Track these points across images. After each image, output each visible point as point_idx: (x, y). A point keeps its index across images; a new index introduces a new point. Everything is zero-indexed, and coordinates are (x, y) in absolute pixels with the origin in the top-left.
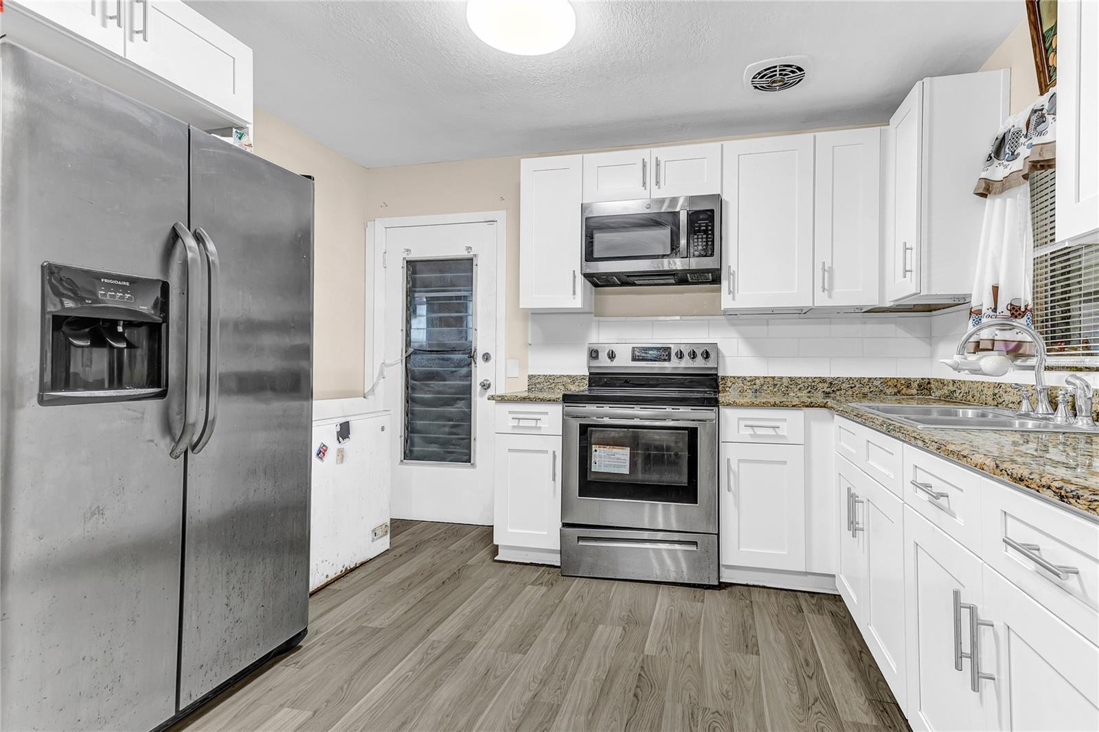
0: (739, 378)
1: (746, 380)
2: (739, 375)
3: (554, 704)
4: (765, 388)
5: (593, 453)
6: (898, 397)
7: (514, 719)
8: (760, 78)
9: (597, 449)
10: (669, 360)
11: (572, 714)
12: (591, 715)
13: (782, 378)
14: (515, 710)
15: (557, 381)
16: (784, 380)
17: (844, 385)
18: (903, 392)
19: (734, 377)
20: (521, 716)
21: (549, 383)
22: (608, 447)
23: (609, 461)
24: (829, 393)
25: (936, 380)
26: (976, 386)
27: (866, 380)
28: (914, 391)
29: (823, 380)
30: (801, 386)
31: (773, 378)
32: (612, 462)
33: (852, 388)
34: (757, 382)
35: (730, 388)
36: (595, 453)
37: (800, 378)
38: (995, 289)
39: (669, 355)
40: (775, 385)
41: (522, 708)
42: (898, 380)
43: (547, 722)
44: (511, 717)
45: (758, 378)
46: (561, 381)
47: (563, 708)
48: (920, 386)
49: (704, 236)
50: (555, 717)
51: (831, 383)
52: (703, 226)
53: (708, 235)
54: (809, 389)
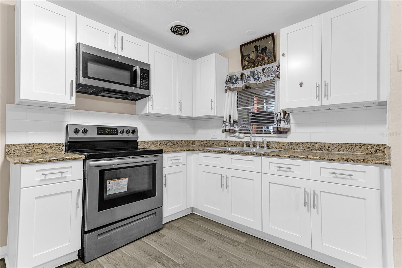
0: (143, 141)
1: (146, 142)
2: (143, 140)
4: (152, 145)
5: (108, 185)
6: (188, 146)
8: (176, 27)
9: (110, 182)
10: (117, 134)
13: (158, 141)
15: (37, 147)
16: (159, 142)
17: (175, 143)
18: (189, 144)
19: (141, 141)
21: (28, 149)
22: (116, 180)
23: (117, 187)
24: (171, 146)
25: (196, 140)
26: (217, 141)
27: (181, 141)
28: (191, 144)
29: (170, 141)
30: (164, 144)
31: (155, 141)
32: (118, 187)
33: (177, 144)
34: (150, 143)
35: (140, 146)
36: (109, 184)
37: (163, 141)
38: (230, 116)
39: (117, 132)
40: (156, 144)
42: (188, 140)
45: (150, 141)
46: (40, 147)
48: (192, 142)
49: (145, 81)
51: (172, 142)
52: (144, 76)
53: (146, 80)
54: (166, 145)
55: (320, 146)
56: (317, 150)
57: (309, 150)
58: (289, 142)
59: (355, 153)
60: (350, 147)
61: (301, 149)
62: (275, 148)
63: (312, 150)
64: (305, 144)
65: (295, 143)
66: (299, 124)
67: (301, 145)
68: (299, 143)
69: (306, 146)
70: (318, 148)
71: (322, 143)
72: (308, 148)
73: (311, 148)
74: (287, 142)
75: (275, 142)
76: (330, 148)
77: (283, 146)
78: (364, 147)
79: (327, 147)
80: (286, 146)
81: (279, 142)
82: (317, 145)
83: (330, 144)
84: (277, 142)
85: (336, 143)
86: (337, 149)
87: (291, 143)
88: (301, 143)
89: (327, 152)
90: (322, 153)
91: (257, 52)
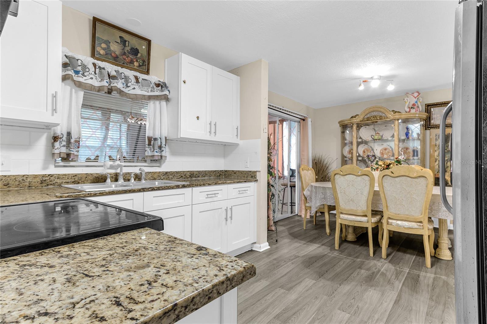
3: (276, 319)
7: (295, 318)
11: (271, 313)
12: (265, 311)
14: (293, 321)
20: (291, 318)
41: (290, 321)
43: (282, 313)
44: (296, 318)
47: (273, 316)
50: (278, 314)
55: (190, 174)
56: (188, 178)
57: (182, 178)
58: (164, 172)
59: (211, 178)
60: (208, 173)
61: (176, 178)
62: (148, 179)
63: (184, 178)
64: (179, 173)
65: (170, 173)
66: (174, 153)
67: (175, 174)
68: (174, 172)
69: (179, 174)
70: (189, 176)
71: (192, 171)
72: (182, 177)
73: (184, 177)
74: (162, 172)
75: (148, 172)
76: (197, 176)
77: (158, 177)
78: (215, 173)
79: (195, 174)
80: (161, 176)
81: (153, 172)
82: (188, 173)
83: (197, 172)
84: (150, 172)
85: (201, 171)
86: (201, 176)
87: (166, 173)
88: (176, 172)
89: (195, 179)
90: (192, 180)
91: (123, 47)
